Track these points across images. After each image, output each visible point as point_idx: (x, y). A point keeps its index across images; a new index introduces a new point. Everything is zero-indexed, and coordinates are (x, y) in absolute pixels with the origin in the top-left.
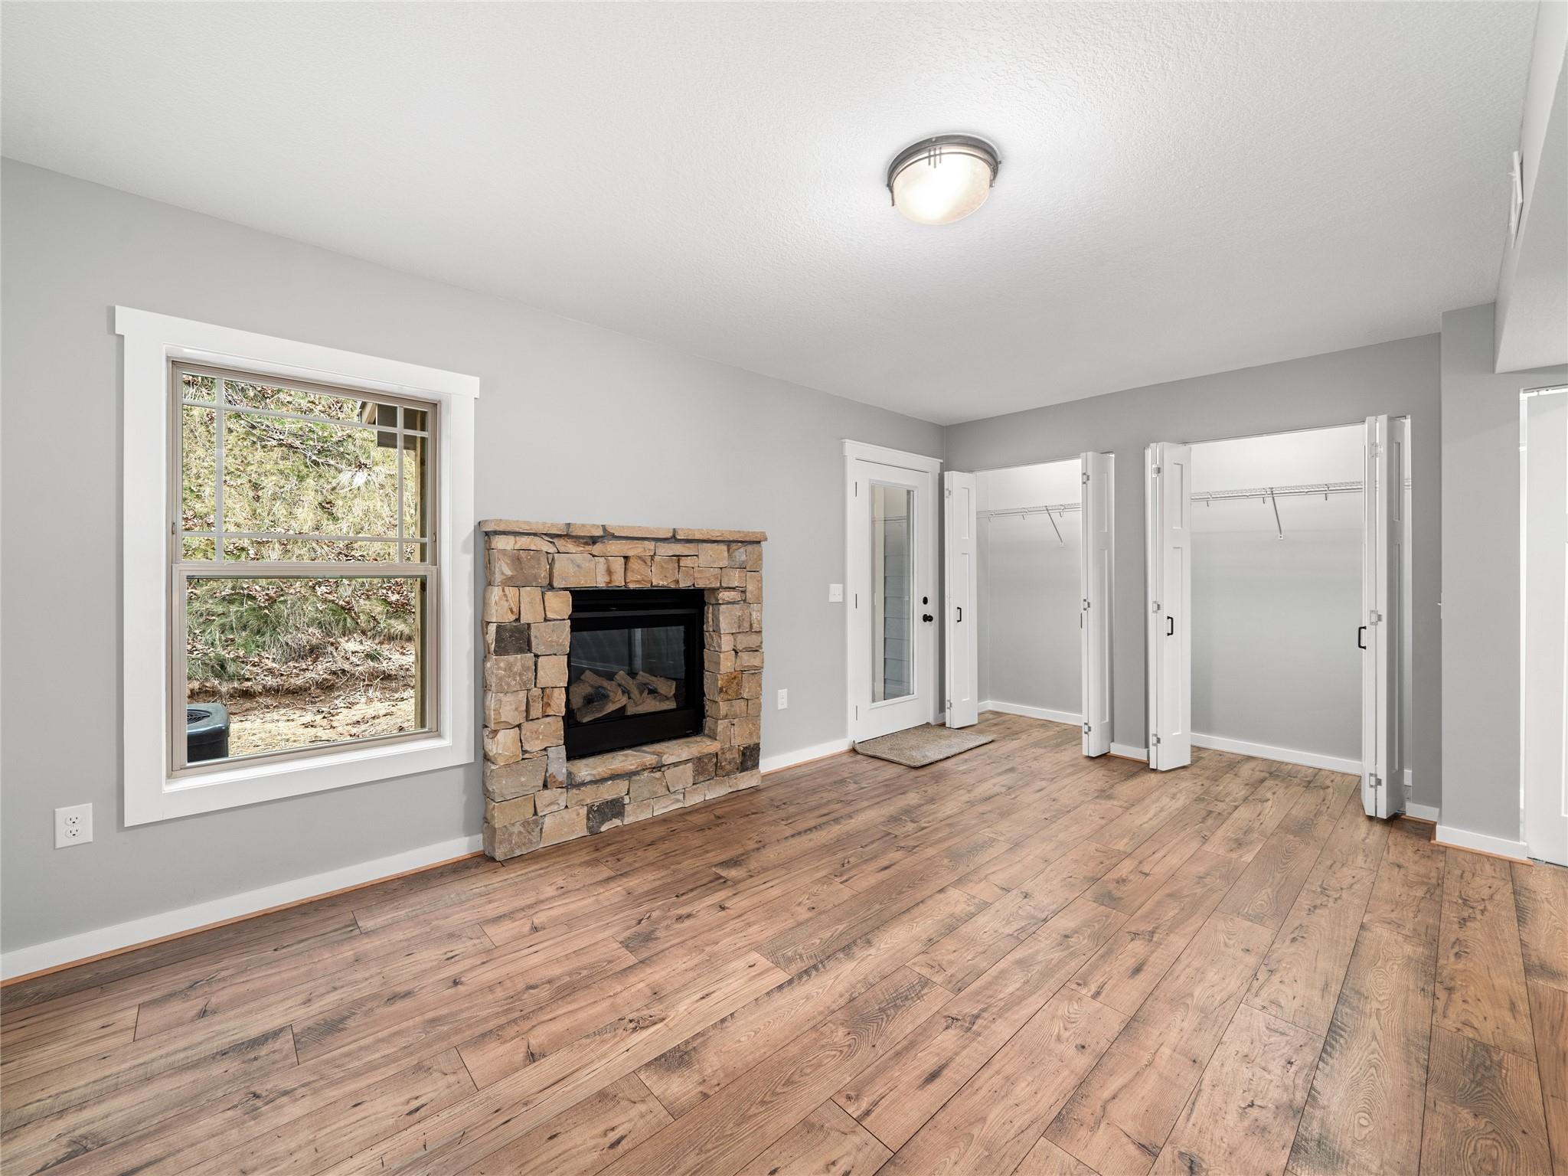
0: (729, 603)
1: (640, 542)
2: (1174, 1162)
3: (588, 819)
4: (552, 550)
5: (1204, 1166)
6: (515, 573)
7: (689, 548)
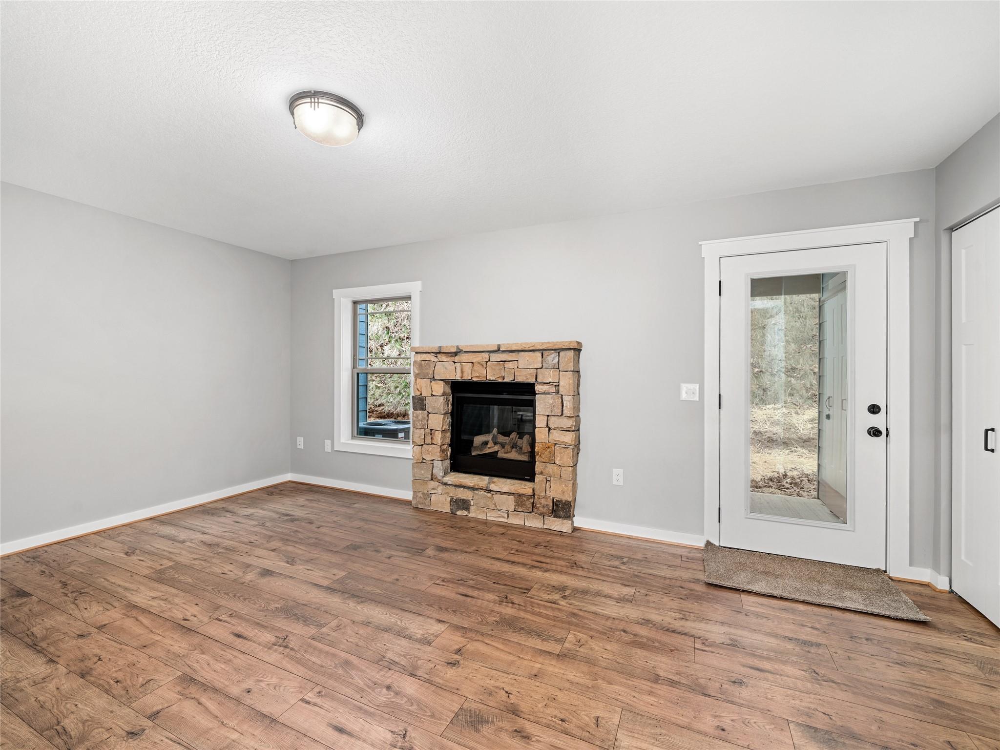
0: (544, 393)
1: (480, 353)
2: (140, 726)
3: (451, 504)
4: (436, 360)
5: (130, 740)
6: (420, 372)
7: (512, 356)
